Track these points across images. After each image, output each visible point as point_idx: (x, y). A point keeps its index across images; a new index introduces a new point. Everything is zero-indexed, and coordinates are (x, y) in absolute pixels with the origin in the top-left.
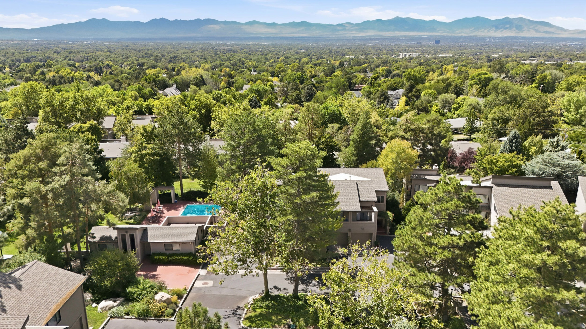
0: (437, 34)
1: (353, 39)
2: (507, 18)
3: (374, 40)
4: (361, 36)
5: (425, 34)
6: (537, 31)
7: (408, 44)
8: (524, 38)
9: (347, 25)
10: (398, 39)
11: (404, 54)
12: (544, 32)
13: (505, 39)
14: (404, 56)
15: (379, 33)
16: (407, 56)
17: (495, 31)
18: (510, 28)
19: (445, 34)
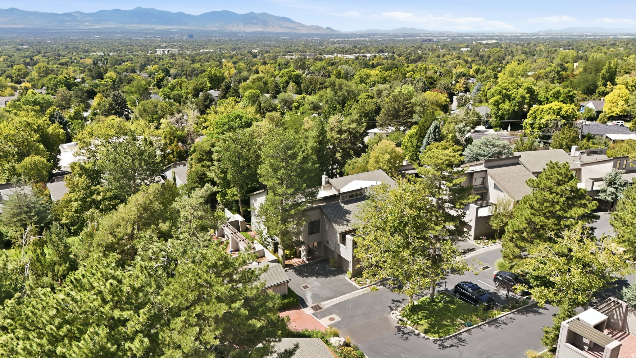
0: (188, 28)
1: (88, 32)
2: (252, 13)
3: (118, 33)
4: (99, 29)
5: (174, 28)
6: (281, 27)
7: (160, 39)
8: (271, 33)
9: (77, 15)
10: (146, 33)
11: (161, 50)
12: (286, 28)
13: (255, 33)
14: (162, 52)
15: (120, 26)
16: (166, 53)
17: (244, 26)
18: (257, 24)
19: (196, 28)
